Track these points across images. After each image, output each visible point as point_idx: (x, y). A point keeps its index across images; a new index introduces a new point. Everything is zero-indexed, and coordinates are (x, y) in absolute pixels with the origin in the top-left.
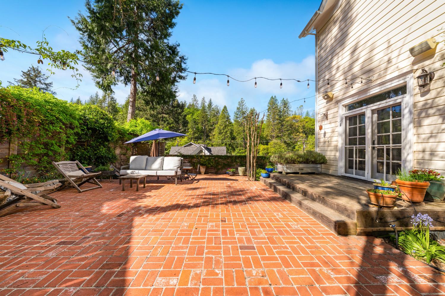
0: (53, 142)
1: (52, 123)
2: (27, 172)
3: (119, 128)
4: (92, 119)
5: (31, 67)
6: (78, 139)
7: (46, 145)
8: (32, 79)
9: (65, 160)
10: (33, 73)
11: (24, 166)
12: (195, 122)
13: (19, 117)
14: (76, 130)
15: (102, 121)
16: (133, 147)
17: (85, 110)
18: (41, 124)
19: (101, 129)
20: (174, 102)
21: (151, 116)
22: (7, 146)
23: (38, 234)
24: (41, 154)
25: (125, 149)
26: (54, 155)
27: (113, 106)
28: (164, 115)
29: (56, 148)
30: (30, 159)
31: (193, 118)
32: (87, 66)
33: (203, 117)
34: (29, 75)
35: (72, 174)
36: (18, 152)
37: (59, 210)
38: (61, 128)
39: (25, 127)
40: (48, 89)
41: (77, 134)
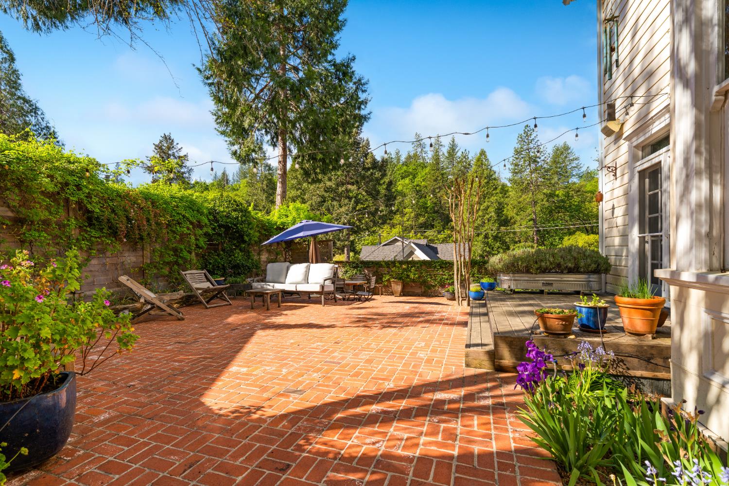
0: (182, 247)
1: (179, 223)
2: (160, 283)
3: (262, 221)
4: (222, 212)
5: (163, 135)
6: (208, 241)
7: (175, 250)
8: (164, 153)
9: (197, 269)
10: (165, 145)
11: (157, 277)
12: (418, 192)
13: (148, 220)
14: (205, 230)
15: (234, 214)
16: (285, 249)
17: (215, 200)
18: (168, 225)
19: (235, 225)
20: (367, 159)
21: (325, 191)
22: (141, 253)
23: (163, 336)
24: (171, 262)
25: (275, 253)
26: (184, 263)
27: (268, 179)
28: (350, 187)
29: (185, 254)
30: (162, 268)
31: (415, 184)
32: (220, 130)
33: (435, 180)
34: (161, 148)
35: (198, 286)
36: (151, 260)
37: (183, 322)
38: (188, 229)
39: (154, 230)
40: (184, 165)
41: (206, 234)
